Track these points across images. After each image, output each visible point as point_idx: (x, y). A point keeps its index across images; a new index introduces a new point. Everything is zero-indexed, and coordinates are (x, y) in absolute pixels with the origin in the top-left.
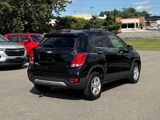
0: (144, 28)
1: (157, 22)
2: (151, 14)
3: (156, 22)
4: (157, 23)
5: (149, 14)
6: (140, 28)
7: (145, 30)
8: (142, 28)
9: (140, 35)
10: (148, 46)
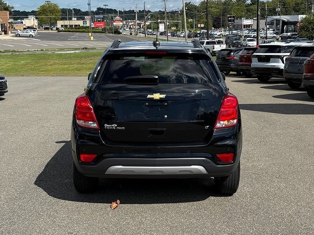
0: (10, 32)
1: (23, 21)
2: (13, 8)
3: (22, 23)
4: (24, 23)
5: (9, 6)
6: (3, 33)
7: (13, 36)
8: (6, 33)
9: (11, 47)
10: (49, 68)
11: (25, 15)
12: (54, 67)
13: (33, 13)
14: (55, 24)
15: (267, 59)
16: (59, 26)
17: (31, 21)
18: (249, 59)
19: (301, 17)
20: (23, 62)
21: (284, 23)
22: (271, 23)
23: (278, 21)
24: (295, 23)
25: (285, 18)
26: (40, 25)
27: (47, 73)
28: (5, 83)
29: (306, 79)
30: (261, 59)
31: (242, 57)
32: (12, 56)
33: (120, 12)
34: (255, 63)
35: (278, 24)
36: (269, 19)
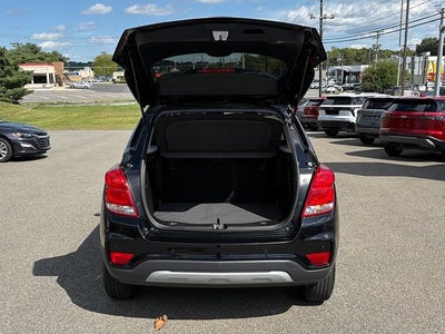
0: (64, 84)
1: (79, 72)
2: (68, 58)
3: (78, 74)
4: (80, 75)
5: (64, 57)
7: (67, 88)
8: (60, 84)
9: (65, 98)
10: (102, 120)
11: (81, 66)
12: (107, 120)
13: (89, 64)
14: (110, 75)
15: (336, 111)
16: (115, 77)
17: (87, 73)
18: (315, 112)
19: (363, 68)
20: (75, 114)
21: (346, 74)
22: (333, 74)
23: (339, 71)
24: (357, 74)
25: (347, 68)
26: (96, 76)
27: (99, 126)
28: (47, 139)
29: (384, 134)
30: (329, 111)
31: (306, 109)
32: (65, 109)
33: (178, 64)
34: (323, 116)
35: (339, 74)
36: (331, 69)
